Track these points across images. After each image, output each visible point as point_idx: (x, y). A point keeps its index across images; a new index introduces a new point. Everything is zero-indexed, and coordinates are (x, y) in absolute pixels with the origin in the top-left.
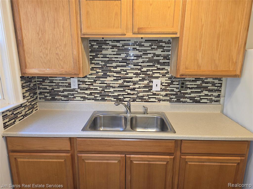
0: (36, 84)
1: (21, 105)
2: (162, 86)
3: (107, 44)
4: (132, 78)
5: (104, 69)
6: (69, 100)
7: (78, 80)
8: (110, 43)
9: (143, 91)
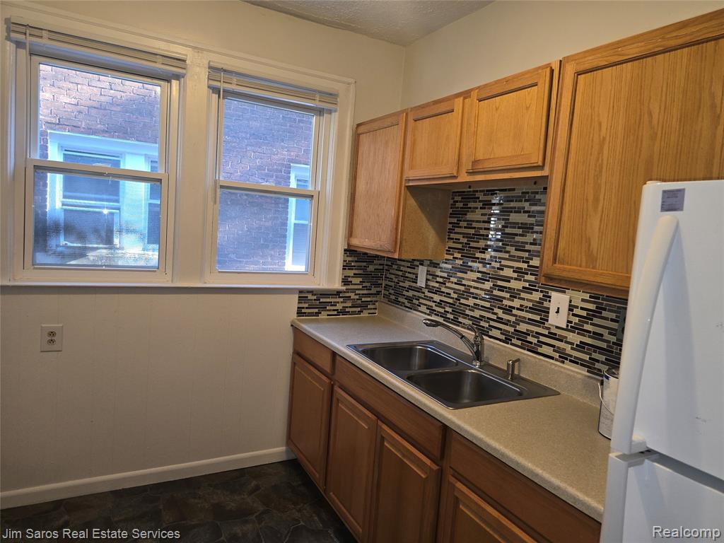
0: (383, 269)
1: (337, 292)
2: (574, 315)
3: (476, 199)
4: (509, 282)
5: (466, 253)
6: (411, 309)
7: (428, 271)
8: (482, 197)
9: (529, 319)
